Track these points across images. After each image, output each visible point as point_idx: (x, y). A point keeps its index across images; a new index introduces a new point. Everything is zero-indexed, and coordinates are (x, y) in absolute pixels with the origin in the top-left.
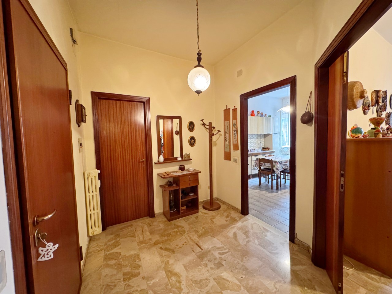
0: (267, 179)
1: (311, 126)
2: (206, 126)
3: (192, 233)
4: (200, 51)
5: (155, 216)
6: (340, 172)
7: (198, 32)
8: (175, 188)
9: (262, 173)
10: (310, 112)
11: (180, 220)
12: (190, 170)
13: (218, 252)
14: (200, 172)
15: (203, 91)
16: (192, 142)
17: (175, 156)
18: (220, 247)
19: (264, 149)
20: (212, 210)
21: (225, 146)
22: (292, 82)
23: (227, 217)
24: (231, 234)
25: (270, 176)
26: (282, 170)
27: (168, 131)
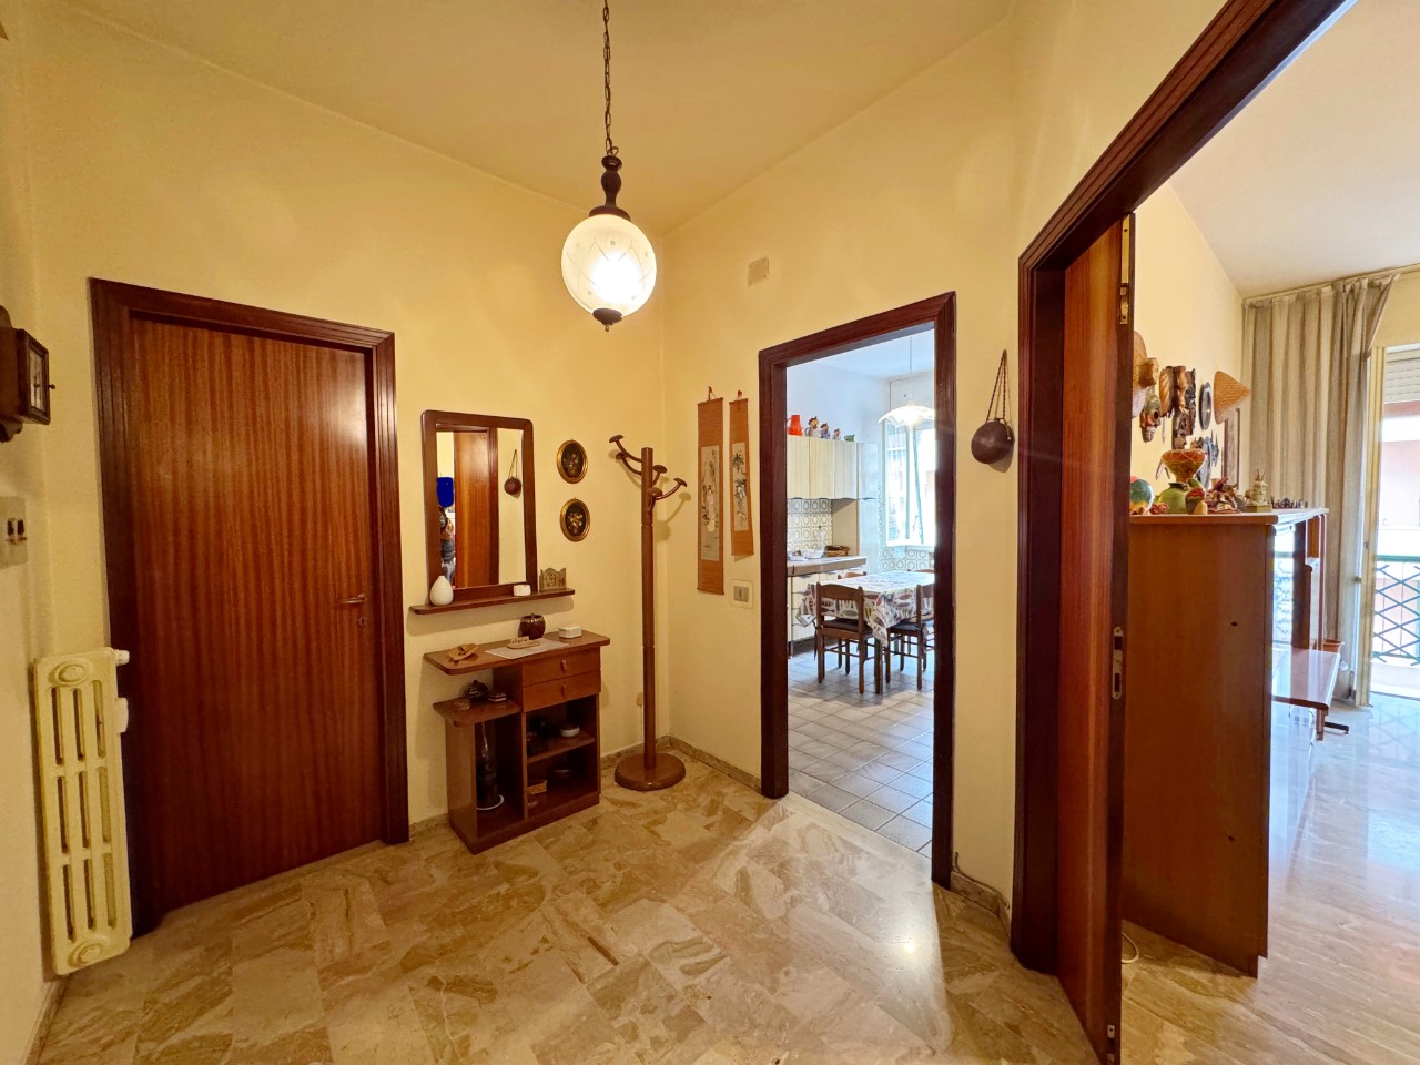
0: (844, 657)
1: (1005, 469)
2: (632, 463)
3: (571, 896)
4: (614, 151)
5: (411, 833)
6: (1112, 633)
7: (607, 73)
8: (502, 712)
9: (827, 637)
10: (1002, 421)
11: (522, 842)
12: (567, 637)
13: (678, 966)
14: (607, 642)
15: (624, 314)
16: (576, 520)
17: (503, 581)
18: (690, 941)
19: (832, 552)
20: (652, 789)
21: (703, 539)
22: (940, 313)
23: (711, 811)
24: (727, 883)
25: (854, 647)
26: (894, 623)
27: (474, 480)
